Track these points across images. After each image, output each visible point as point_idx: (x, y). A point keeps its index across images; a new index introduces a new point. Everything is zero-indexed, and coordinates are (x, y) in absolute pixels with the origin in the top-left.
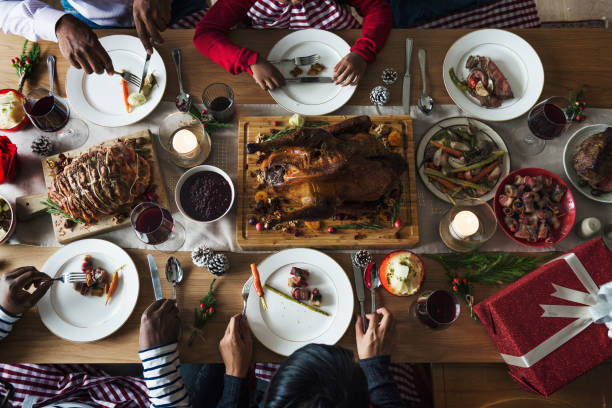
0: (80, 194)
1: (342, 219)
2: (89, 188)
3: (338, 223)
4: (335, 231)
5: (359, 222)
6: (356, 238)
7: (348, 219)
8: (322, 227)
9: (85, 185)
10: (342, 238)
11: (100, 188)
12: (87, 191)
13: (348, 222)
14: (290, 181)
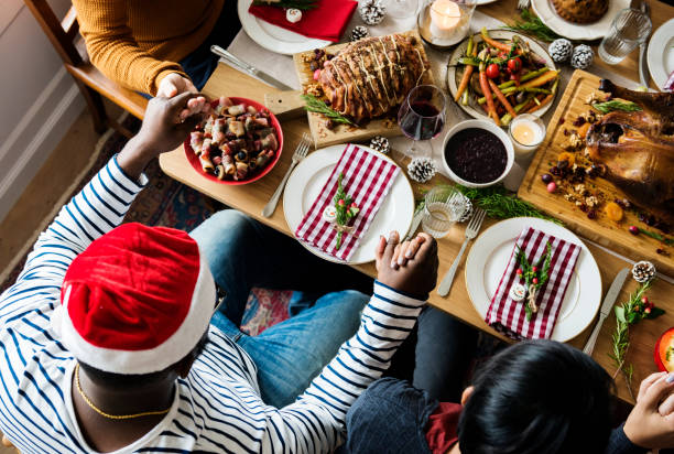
0: (363, 80)
1: (650, 224)
2: (375, 73)
3: (643, 226)
4: (636, 232)
5: (667, 236)
6: (659, 251)
7: (657, 227)
8: (623, 221)
9: (371, 69)
10: (641, 244)
11: (388, 74)
12: (373, 77)
13: (656, 231)
14: (627, 143)
